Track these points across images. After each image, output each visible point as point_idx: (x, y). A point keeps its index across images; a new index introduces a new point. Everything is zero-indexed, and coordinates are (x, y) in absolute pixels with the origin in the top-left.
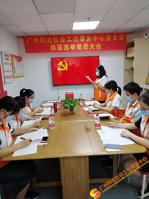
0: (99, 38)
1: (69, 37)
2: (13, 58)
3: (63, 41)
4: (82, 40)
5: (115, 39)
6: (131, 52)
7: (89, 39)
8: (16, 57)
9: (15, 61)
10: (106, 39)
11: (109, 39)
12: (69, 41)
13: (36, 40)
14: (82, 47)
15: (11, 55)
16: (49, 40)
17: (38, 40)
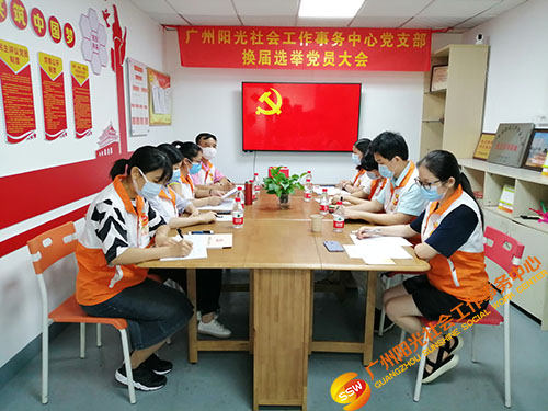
0: (363, 40)
1: (289, 34)
2: (151, 76)
3: (273, 41)
4: (322, 41)
5: (403, 44)
6: (442, 78)
7: (338, 41)
9: (155, 84)
10: (381, 42)
11: (387, 42)
12: (289, 42)
13: (208, 36)
15: (147, 68)
16: (240, 38)
17: (213, 37)
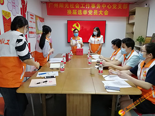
0: (107, 6)
1: (83, 4)
2: (37, 18)
3: (77, 7)
4: (93, 7)
5: (120, 8)
6: (132, 19)
7: (99, 7)
8: (40, 18)
9: (38, 21)
10: (113, 7)
11: (115, 7)
12: (83, 7)
13: (56, 5)
14: (93, 13)
16: (67, 6)
17: (58, 5)
